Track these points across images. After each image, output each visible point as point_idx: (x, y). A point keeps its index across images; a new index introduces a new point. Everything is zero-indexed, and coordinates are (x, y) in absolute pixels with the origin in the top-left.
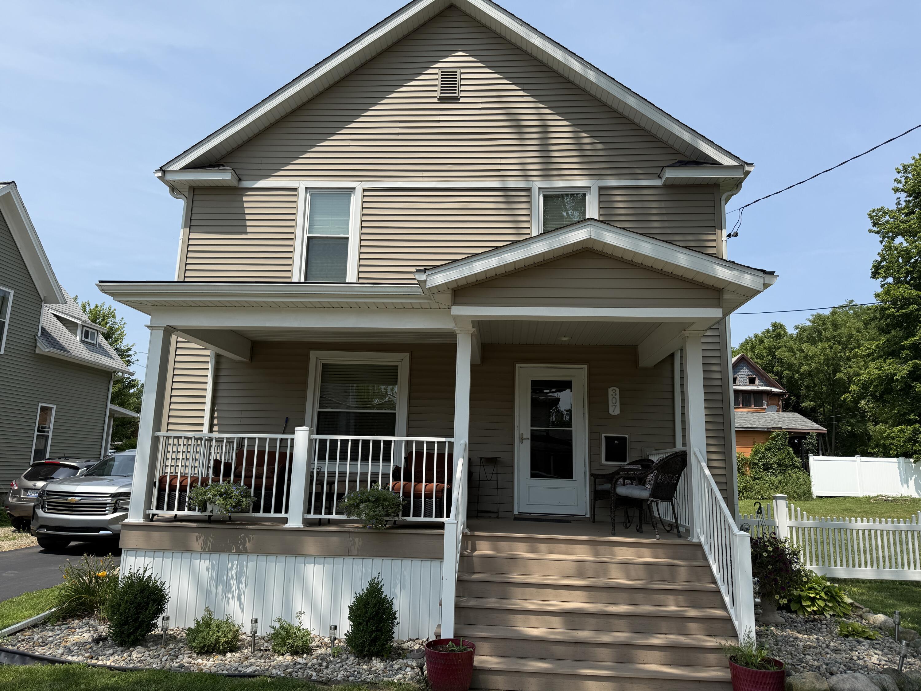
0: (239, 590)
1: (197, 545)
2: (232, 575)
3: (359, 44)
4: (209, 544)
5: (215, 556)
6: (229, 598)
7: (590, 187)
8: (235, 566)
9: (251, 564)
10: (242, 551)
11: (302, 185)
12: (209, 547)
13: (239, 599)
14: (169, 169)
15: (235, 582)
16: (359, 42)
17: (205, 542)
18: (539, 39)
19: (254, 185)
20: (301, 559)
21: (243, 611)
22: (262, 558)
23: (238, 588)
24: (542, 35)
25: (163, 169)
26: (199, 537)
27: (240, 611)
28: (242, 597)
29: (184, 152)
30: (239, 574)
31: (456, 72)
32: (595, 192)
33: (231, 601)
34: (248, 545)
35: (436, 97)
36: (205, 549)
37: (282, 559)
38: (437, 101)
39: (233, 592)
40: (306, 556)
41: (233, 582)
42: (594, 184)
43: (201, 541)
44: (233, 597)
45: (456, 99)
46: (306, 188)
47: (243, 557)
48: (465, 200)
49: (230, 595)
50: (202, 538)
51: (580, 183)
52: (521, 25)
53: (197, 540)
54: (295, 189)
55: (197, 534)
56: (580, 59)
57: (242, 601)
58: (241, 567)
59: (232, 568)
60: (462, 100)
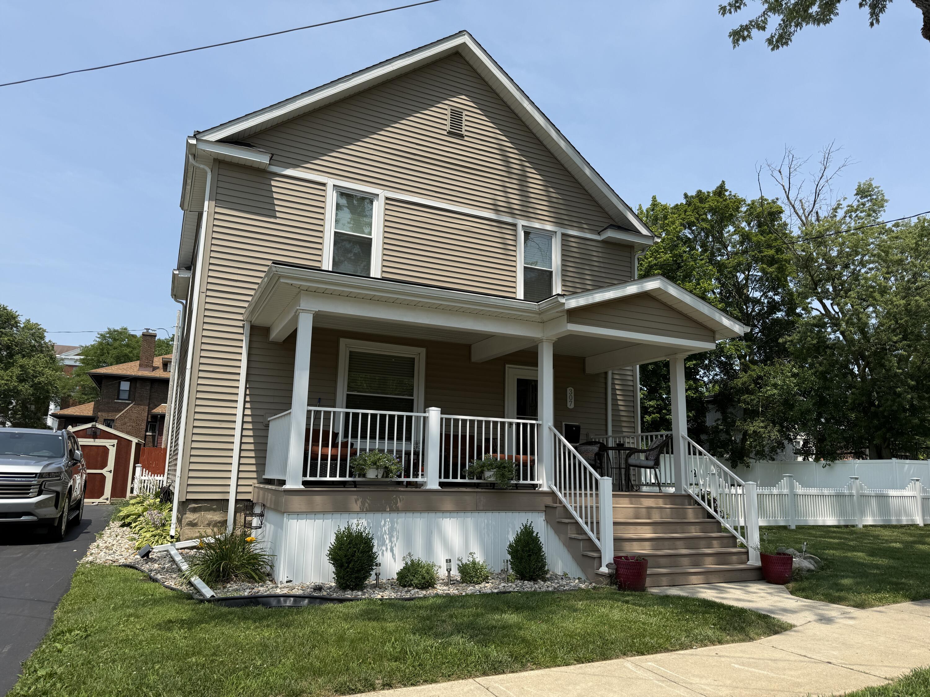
0: (392, 543)
1: (356, 507)
2: (385, 531)
3: (390, 66)
4: (366, 505)
5: (371, 515)
6: (383, 551)
7: (556, 232)
8: (387, 523)
9: (400, 520)
10: (395, 510)
11: (331, 182)
12: (366, 508)
13: (392, 550)
14: (204, 138)
15: (388, 537)
16: (390, 63)
17: (363, 503)
18: (530, 106)
19: (283, 171)
20: (440, 514)
21: (395, 561)
22: (410, 515)
23: (391, 541)
24: (532, 103)
25: (198, 136)
26: (358, 500)
27: (393, 561)
28: (394, 549)
29: (221, 125)
30: (392, 529)
31: (462, 113)
32: (559, 236)
33: (385, 552)
34: (399, 504)
35: (446, 130)
36: (363, 509)
37: (425, 515)
38: (446, 134)
39: (387, 545)
40: (444, 512)
41: (386, 537)
42: (560, 231)
43: (359, 503)
44: (387, 549)
45: (461, 136)
46: (334, 185)
47: (394, 515)
48: (468, 224)
49: (384, 548)
50: (360, 500)
51: (549, 227)
52: (517, 90)
53: (356, 502)
54: (324, 185)
55: (356, 497)
56: (558, 131)
57: (395, 552)
58: (392, 522)
59: (384, 525)
60: (466, 138)
